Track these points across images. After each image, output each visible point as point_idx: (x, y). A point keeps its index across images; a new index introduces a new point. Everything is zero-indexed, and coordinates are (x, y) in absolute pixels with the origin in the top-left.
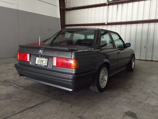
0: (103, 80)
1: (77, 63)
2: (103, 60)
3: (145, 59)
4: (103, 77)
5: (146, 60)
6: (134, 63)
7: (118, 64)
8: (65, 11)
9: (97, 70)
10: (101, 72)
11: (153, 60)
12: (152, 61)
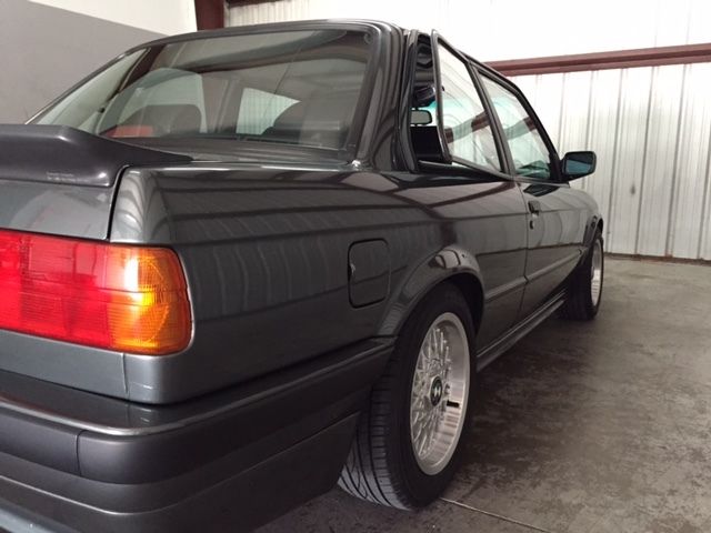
0: (436, 410)
1: (179, 291)
2: (438, 259)
3: (632, 252)
4: (438, 383)
5: (637, 257)
6: (597, 274)
7: (527, 283)
8: (226, 6)
9: (391, 340)
10: (422, 352)
11: (675, 256)
12: (668, 259)
